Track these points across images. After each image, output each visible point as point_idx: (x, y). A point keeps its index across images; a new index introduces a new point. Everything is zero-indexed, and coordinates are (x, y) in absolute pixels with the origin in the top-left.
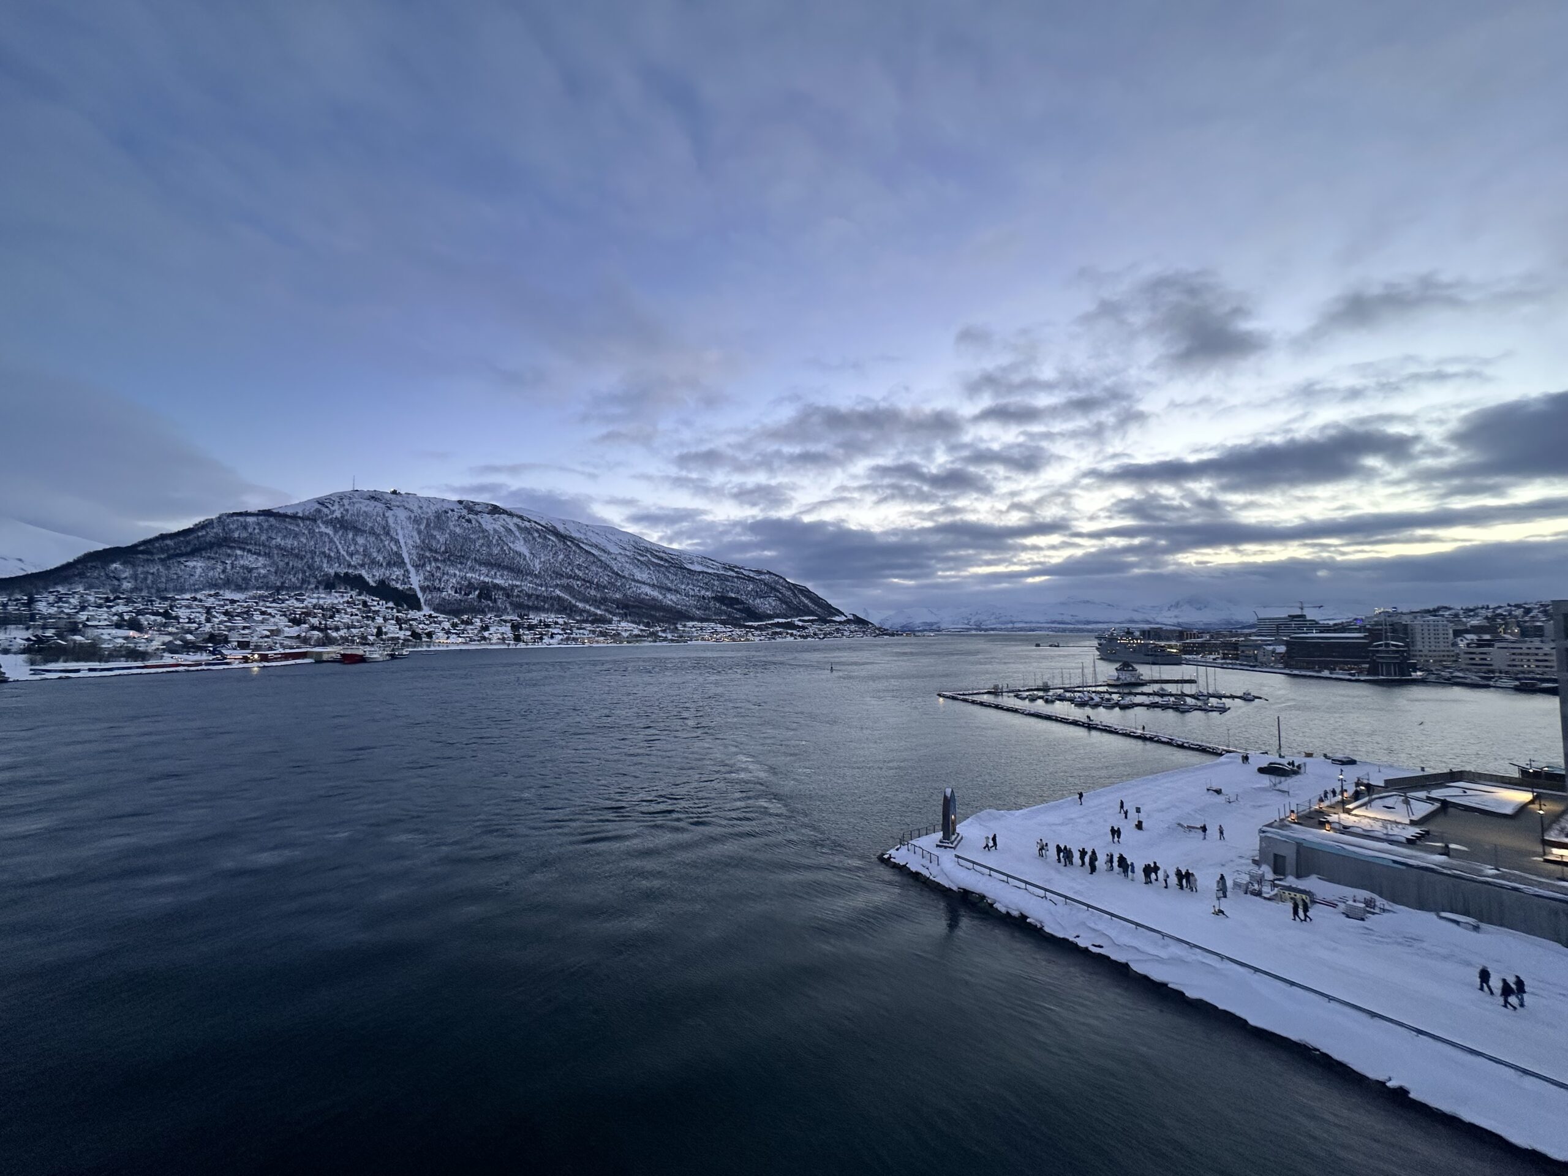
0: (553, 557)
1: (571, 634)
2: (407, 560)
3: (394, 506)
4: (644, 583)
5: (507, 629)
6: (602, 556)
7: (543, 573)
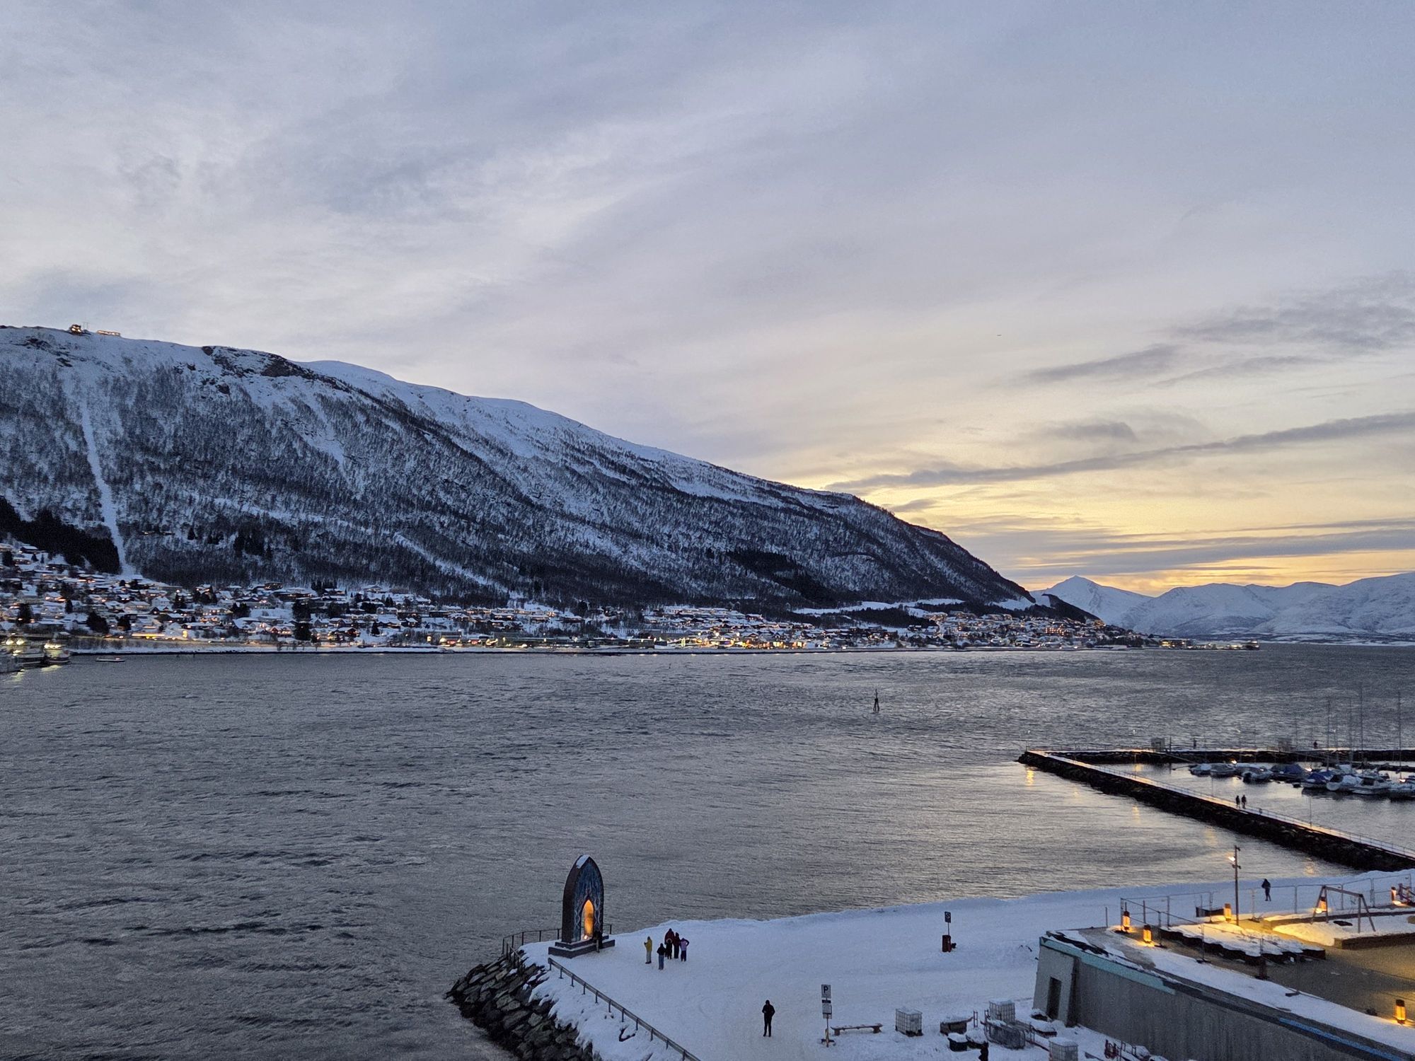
0: (394, 466)
1: (418, 625)
2: (96, 470)
3: (75, 358)
4: (583, 521)
5: (284, 613)
6: (496, 463)
7: (371, 498)
